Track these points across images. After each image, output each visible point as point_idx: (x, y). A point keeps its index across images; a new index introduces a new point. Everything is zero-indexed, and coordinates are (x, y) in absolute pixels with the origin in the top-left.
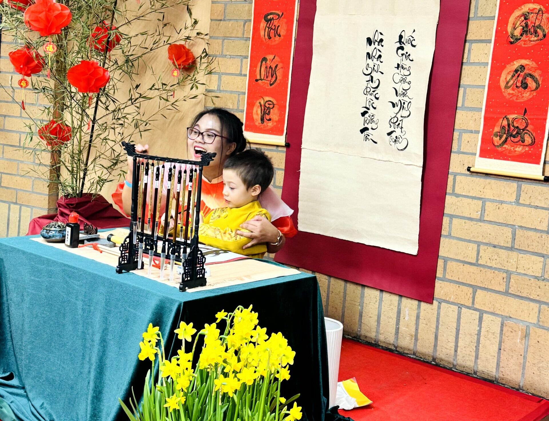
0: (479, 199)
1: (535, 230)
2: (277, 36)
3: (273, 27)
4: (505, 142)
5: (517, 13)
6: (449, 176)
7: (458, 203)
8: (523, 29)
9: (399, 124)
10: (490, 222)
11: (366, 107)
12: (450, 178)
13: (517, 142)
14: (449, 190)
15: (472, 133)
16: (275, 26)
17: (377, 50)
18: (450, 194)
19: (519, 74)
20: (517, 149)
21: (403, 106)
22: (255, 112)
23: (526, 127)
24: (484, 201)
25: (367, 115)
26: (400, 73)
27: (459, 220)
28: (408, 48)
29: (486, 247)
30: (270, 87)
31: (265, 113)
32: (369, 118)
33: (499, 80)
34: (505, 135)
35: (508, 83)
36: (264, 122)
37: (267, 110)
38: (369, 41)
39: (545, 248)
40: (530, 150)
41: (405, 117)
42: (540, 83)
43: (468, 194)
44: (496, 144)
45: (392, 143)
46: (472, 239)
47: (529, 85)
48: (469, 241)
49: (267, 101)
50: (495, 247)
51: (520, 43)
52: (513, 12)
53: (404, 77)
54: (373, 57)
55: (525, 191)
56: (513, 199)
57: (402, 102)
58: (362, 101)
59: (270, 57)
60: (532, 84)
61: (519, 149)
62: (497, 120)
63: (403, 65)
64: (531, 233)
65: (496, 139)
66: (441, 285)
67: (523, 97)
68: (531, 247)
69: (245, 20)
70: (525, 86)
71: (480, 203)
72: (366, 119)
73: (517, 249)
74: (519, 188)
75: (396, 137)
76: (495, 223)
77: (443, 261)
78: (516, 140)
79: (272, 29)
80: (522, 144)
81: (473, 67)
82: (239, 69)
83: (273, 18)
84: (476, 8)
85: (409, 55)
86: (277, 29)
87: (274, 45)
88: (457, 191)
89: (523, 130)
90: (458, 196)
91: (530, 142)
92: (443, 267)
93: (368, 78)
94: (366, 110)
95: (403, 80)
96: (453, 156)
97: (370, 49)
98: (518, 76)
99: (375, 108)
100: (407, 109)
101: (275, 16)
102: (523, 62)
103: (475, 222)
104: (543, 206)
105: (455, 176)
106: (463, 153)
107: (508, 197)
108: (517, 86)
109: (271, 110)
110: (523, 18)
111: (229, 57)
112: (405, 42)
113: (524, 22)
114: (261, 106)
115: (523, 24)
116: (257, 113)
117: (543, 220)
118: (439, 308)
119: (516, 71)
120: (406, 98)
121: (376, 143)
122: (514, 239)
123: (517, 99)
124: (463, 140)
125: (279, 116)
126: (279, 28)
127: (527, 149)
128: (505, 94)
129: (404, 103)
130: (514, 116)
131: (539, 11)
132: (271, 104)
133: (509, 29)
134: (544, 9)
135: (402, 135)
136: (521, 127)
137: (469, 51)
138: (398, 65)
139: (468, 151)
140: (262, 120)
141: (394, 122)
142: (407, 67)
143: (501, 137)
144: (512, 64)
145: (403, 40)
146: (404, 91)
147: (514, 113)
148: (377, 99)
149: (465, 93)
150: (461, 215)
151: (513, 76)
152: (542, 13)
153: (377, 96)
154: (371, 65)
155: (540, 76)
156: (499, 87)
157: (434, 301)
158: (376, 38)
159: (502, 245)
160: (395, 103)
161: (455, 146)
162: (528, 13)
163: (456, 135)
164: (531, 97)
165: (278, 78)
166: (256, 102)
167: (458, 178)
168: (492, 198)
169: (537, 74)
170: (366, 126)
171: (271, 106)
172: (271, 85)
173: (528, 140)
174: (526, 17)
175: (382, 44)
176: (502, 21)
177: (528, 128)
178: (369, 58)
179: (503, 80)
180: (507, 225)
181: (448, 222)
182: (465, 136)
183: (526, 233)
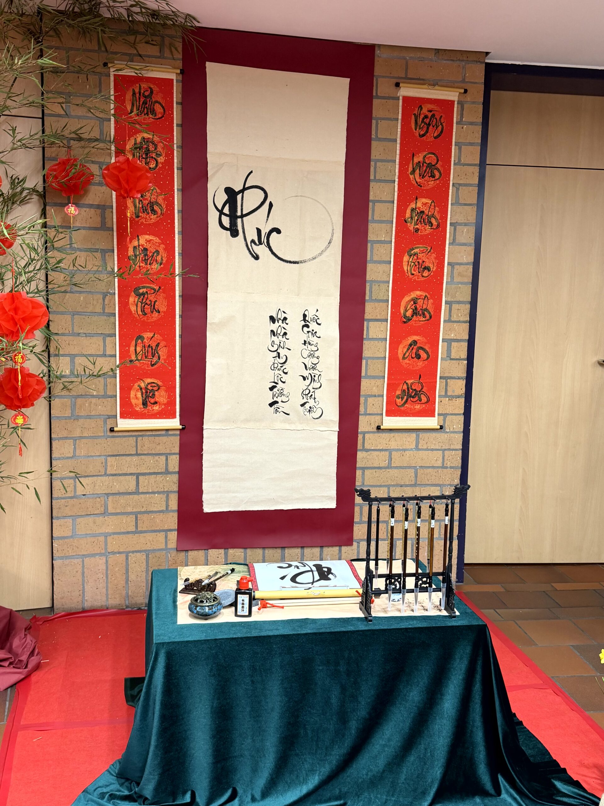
0: (386, 450)
1: (433, 467)
2: (155, 312)
3: (148, 302)
4: (406, 402)
5: (407, 299)
6: (359, 435)
7: (368, 457)
8: (413, 311)
9: (312, 395)
10: (396, 467)
11: (274, 382)
12: (360, 437)
13: (416, 401)
14: (359, 446)
15: (376, 397)
16: (150, 301)
17: (282, 328)
18: (360, 450)
19: (413, 348)
20: (416, 407)
21: (314, 379)
22: (134, 396)
23: (422, 389)
24: (390, 451)
25: (275, 390)
26: (307, 349)
27: (370, 471)
28: (313, 326)
29: (394, 488)
30: (151, 368)
31: (147, 397)
32: (279, 392)
33: (397, 352)
34: (406, 397)
35: (404, 355)
36: (147, 406)
37: (150, 393)
38: (272, 319)
39: (441, 479)
40: (426, 406)
41: (317, 389)
42: (430, 354)
43: (376, 448)
44: (399, 405)
45: (306, 413)
46: (383, 484)
47: (421, 356)
48: (380, 486)
49: (149, 384)
50: (401, 486)
51: (411, 323)
52: (403, 297)
53: (312, 352)
54: (278, 335)
55: (423, 439)
56: (413, 446)
57: (313, 375)
58: (270, 376)
59: (147, 335)
60: (423, 355)
61: (418, 407)
62: (398, 385)
63: (310, 341)
64: (430, 470)
65: (399, 401)
66: (359, 528)
67: (417, 365)
68: (430, 481)
69: (104, 293)
70: (418, 357)
71: (387, 453)
72: (275, 393)
73: (419, 484)
74: (418, 436)
75: (310, 407)
76: (401, 467)
77: (359, 507)
78: (415, 400)
79: (147, 304)
80: (420, 402)
81: (372, 342)
82: (102, 349)
83: (147, 292)
84: (371, 292)
85: (316, 332)
86: (154, 304)
87: (152, 322)
88: (367, 446)
89: (420, 391)
90: (367, 450)
91: (426, 400)
92: (359, 512)
93: (275, 354)
94: (275, 384)
95: (311, 355)
96: (361, 418)
97: (274, 327)
98: (412, 349)
99: (284, 382)
100: (318, 381)
101: (149, 290)
102: (415, 338)
103: (384, 470)
104: (437, 448)
105: (364, 435)
106: (370, 414)
107: (410, 445)
108: (412, 357)
109: (156, 393)
110: (412, 302)
111: (85, 335)
112: (309, 321)
113: (414, 305)
114: (141, 389)
115: (413, 307)
116: (136, 398)
117: (438, 459)
118: (358, 547)
119: (411, 345)
120: (315, 372)
121: (288, 414)
122: (416, 476)
123: (413, 368)
124: (368, 403)
125: (168, 398)
126: (157, 303)
127: (424, 406)
128: (404, 364)
129: (315, 376)
130: (412, 381)
131: (425, 297)
132: (155, 386)
133: (402, 311)
134: (429, 296)
135: (315, 405)
136: (418, 390)
137: (368, 328)
138: (305, 341)
139: (374, 413)
140: (145, 404)
141: (306, 394)
142: (315, 343)
143: (402, 399)
144: (407, 339)
145: (307, 319)
146: (313, 365)
147: (412, 379)
148: (286, 373)
149: (367, 364)
150: (372, 466)
151: (408, 349)
152: (428, 299)
153: (285, 371)
154: (277, 342)
155: (429, 348)
156: (398, 359)
157: (354, 543)
158: (279, 317)
159: (407, 484)
160: (305, 376)
161: (362, 409)
162: (417, 298)
163: (362, 400)
164: (424, 365)
165: (161, 358)
166: (133, 385)
167: (367, 436)
168: (397, 448)
169: (427, 348)
170: (275, 399)
171: (155, 389)
172: (152, 365)
173: (424, 399)
174: (415, 301)
175: (287, 322)
176: (396, 305)
177: (423, 390)
178: (274, 335)
179: (400, 353)
180: (410, 467)
181: (361, 474)
182: (370, 400)
183: (426, 471)
